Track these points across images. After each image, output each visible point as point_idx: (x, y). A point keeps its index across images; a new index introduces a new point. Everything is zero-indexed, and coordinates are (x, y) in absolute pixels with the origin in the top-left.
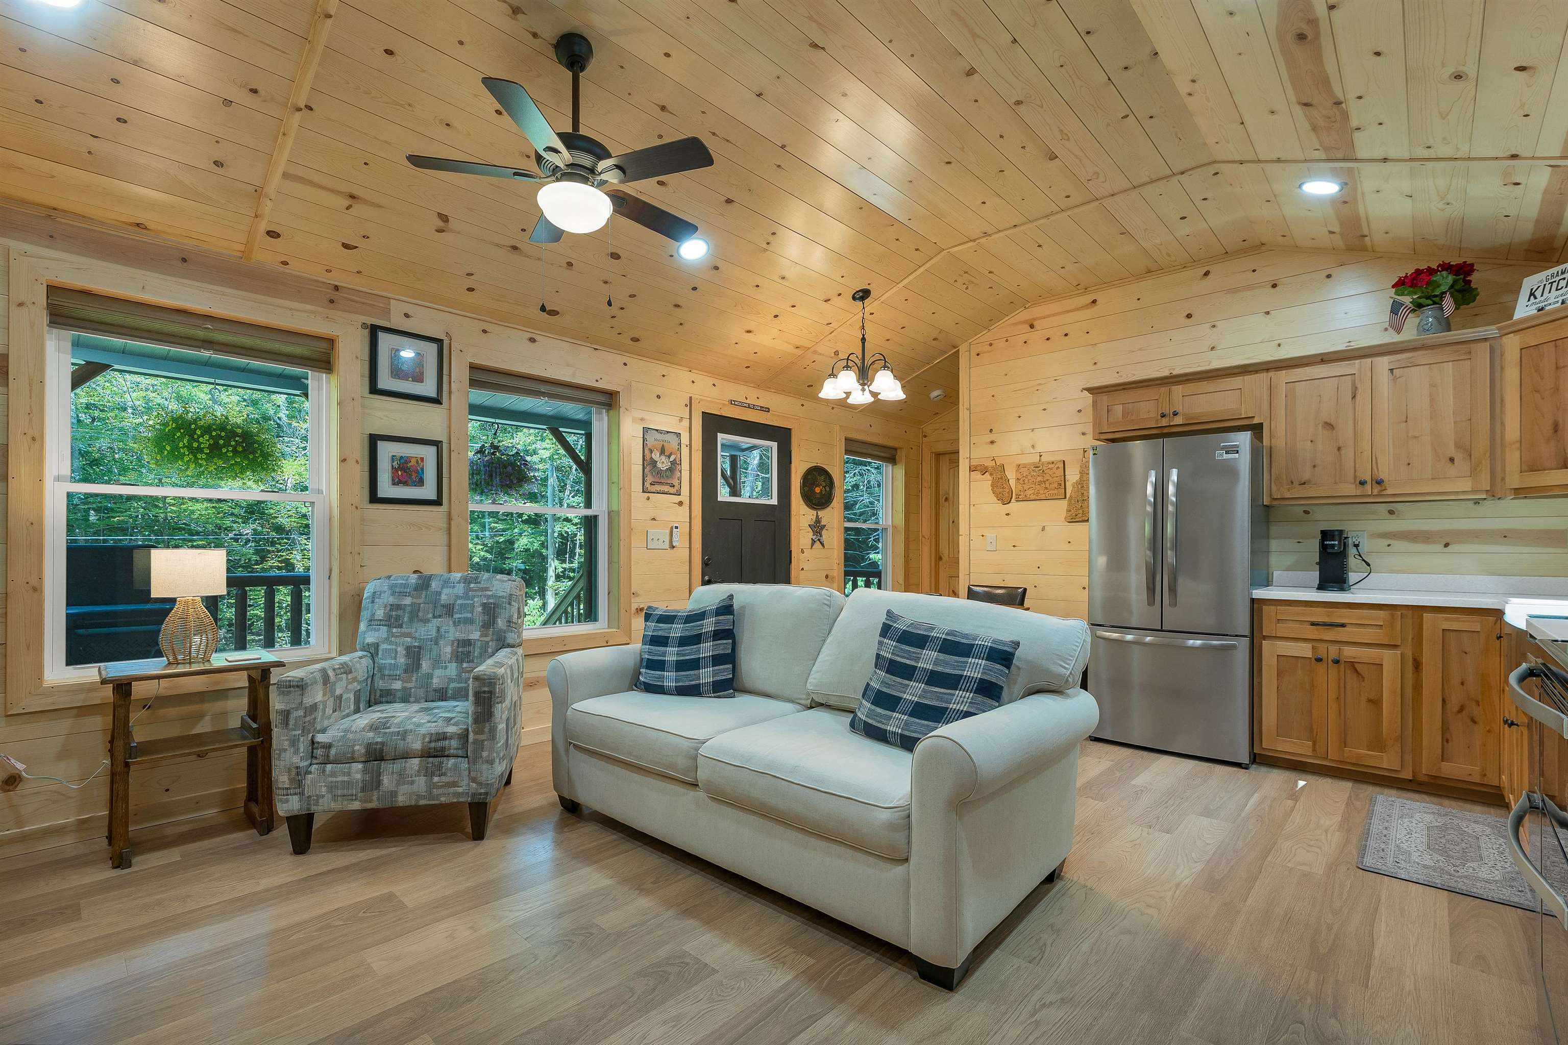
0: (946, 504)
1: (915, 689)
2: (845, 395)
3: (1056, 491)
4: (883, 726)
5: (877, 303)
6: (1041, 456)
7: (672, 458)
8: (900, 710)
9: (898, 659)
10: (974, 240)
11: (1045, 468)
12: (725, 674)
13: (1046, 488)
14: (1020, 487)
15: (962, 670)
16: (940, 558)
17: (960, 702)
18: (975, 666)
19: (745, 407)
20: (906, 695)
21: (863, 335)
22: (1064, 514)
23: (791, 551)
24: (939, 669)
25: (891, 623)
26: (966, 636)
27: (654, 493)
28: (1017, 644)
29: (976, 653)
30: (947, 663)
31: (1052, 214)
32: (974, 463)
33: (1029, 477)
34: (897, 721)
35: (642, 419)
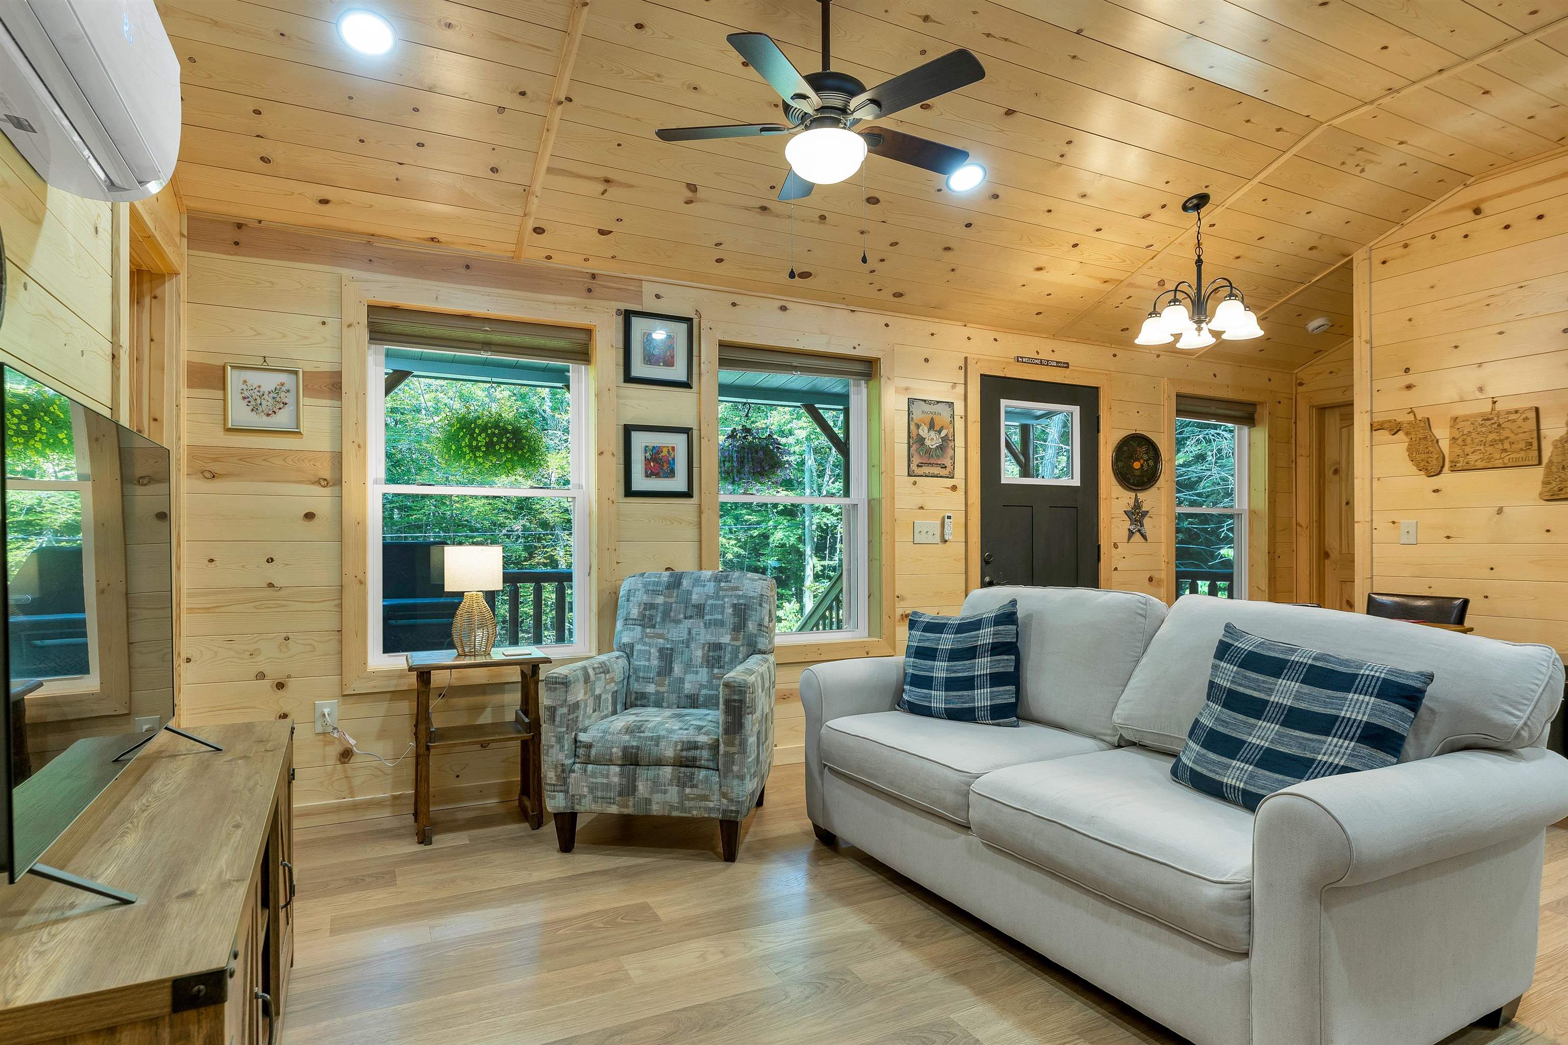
0: (1336, 478)
1: (1265, 731)
2: (1172, 339)
3: (1522, 454)
4: (1217, 777)
5: (1219, 210)
6: (1494, 402)
7: (943, 434)
8: (1242, 758)
9: (1241, 689)
10: (1372, 102)
11: (1501, 421)
12: (1007, 696)
13: (1505, 450)
14: (1458, 450)
15: (1339, 709)
16: (1327, 555)
17: (1334, 753)
18: (1358, 704)
19: (1037, 364)
20: (1251, 738)
21: (1199, 256)
22: (1538, 487)
23: (1099, 546)
24: (1303, 705)
25: (1230, 641)
26: (1346, 663)
27: (922, 476)
28: (1430, 678)
29: (1360, 687)
30: (1315, 699)
31: (1506, 42)
32: (1378, 418)
33: (1474, 435)
34: (1239, 772)
35: (907, 389)
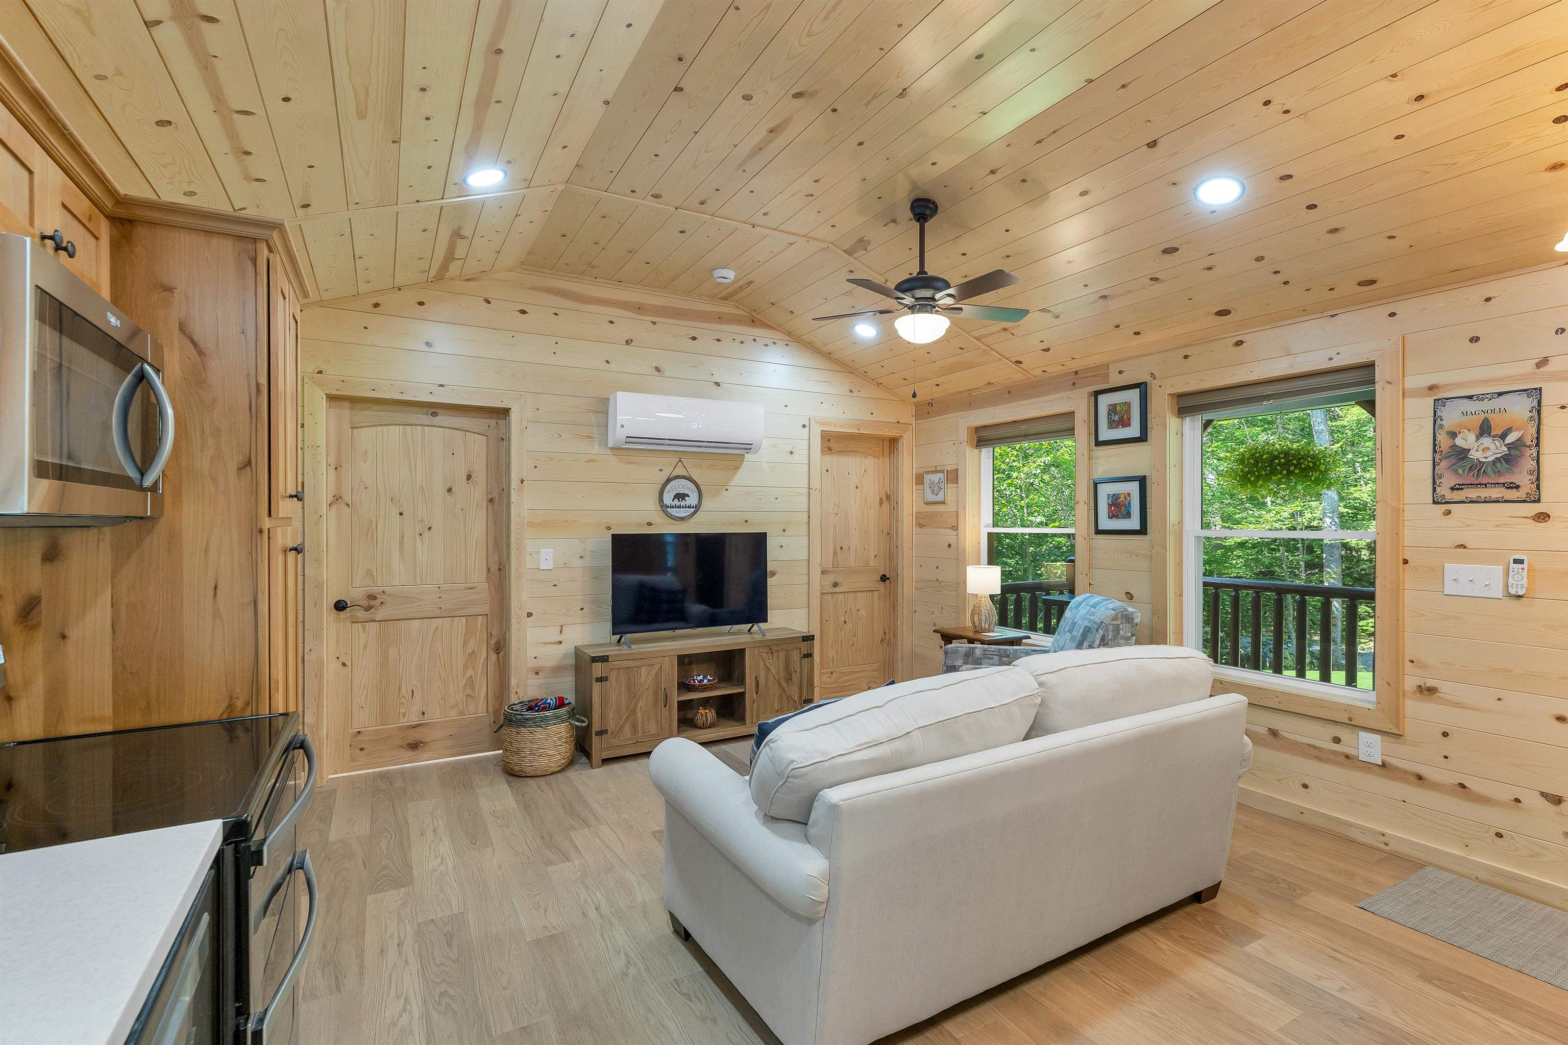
7: (1510, 439)
27: (1464, 502)
